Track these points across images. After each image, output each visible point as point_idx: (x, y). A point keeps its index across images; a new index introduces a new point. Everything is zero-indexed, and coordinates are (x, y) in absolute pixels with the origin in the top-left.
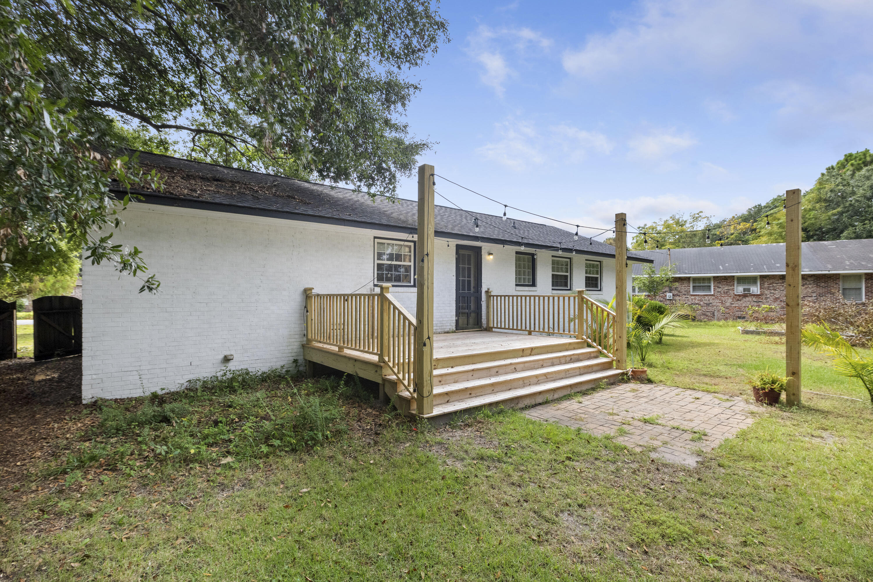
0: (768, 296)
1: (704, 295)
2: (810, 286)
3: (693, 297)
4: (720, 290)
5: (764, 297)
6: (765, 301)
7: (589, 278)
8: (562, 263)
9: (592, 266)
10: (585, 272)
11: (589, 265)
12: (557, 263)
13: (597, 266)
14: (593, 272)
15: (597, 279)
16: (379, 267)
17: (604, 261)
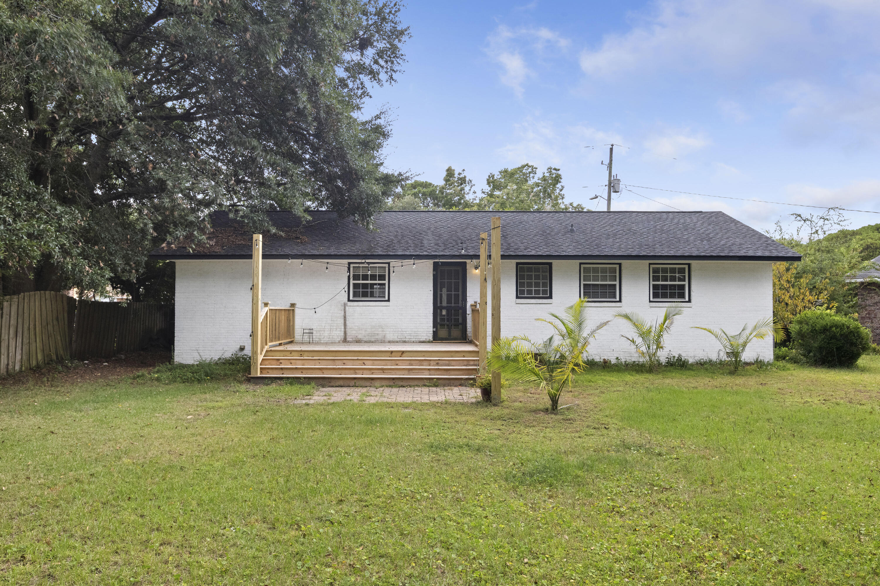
7: (664, 287)
8: (604, 271)
9: (673, 270)
10: (656, 279)
11: (665, 270)
12: (595, 270)
13: (682, 271)
14: (673, 279)
15: (682, 287)
16: (356, 286)
17: (693, 263)
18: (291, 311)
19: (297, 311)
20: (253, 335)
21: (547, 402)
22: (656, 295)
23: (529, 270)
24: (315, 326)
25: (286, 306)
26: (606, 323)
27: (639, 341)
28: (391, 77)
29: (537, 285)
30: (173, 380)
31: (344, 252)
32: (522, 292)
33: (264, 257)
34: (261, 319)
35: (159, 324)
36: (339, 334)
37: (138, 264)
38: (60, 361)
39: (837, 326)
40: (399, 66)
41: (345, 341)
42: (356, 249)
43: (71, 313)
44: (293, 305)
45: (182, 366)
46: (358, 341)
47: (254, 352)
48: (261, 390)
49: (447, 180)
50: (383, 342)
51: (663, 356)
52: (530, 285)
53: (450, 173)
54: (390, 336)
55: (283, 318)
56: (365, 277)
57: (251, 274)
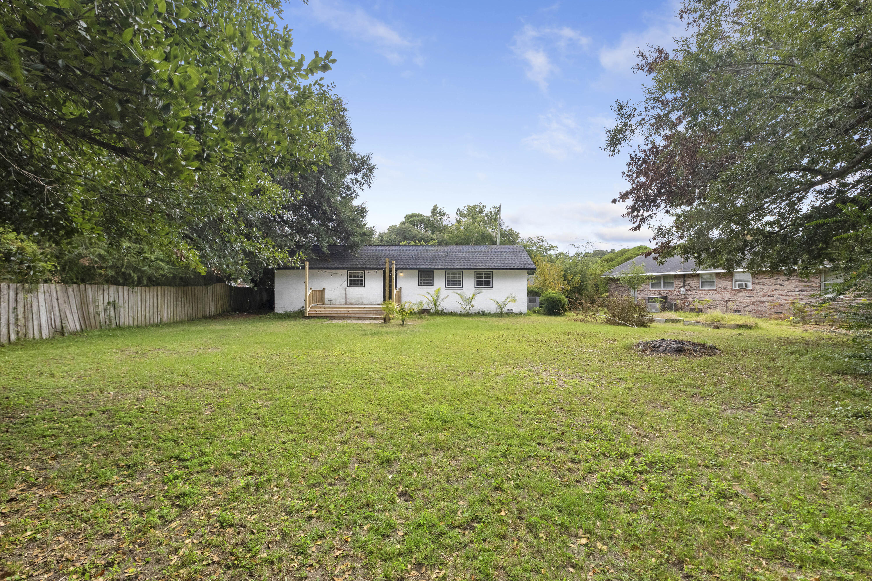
0: (758, 291)
1: (709, 290)
2: (793, 281)
3: (700, 292)
4: (720, 285)
5: (755, 292)
6: (755, 296)
7: (482, 281)
8: (456, 274)
9: (485, 274)
10: (478, 277)
11: (482, 274)
12: (452, 274)
13: (489, 274)
14: (485, 278)
15: (489, 281)
16: (351, 280)
17: (494, 271)
18: (323, 291)
19: (326, 291)
20: (305, 300)
21: (401, 322)
22: (478, 285)
23: (424, 274)
24: (333, 298)
25: (322, 289)
26: (448, 296)
27: (462, 303)
28: (370, 186)
29: (428, 280)
30: (275, 318)
31: (345, 266)
32: (421, 283)
33: (309, 268)
34: (308, 294)
35: (266, 297)
36: (343, 301)
37: (260, 272)
38: (228, 312)
39: (551, 298)
40: (373, 181)
41: (346, 304)
42: (351, 265)
43: (231, 293)
44: (324, 289)
45: (277, 314)
46: (352, 304)
47: (306, 307)
48: (307, 321)
49: (432, 212)
50: (362, 304)
51: (473, 310)
52: (424, 280)
53: (435, 209)
54: (365, 302)
55: (319, 294)
56: (354, 277)
57: (304, 276)
